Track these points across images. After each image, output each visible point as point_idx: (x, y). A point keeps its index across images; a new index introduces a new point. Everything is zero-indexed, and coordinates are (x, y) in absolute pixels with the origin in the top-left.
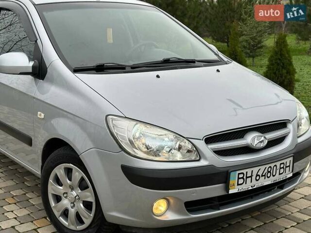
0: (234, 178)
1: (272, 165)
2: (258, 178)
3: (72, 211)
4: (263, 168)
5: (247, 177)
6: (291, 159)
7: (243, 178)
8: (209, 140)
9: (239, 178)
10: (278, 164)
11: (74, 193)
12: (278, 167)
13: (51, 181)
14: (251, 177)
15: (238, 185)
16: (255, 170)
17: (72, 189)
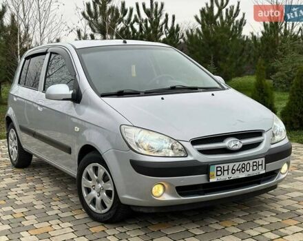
0: (213, 170)
1: (246, 163)
2: (233, 171)
3: (98, 199)
4: (237, 164)
5: (224, 170)
6: (263, 159)
7: (221, 171)
8: (195, 142)
9: (217, 171)
10: (251, 162)
11: (100, 185)
12: (251, 165)
13: (83, 177)
14: (228, 170)
15: (217, 175)
16: (231, 165)
17: (98, 182)
